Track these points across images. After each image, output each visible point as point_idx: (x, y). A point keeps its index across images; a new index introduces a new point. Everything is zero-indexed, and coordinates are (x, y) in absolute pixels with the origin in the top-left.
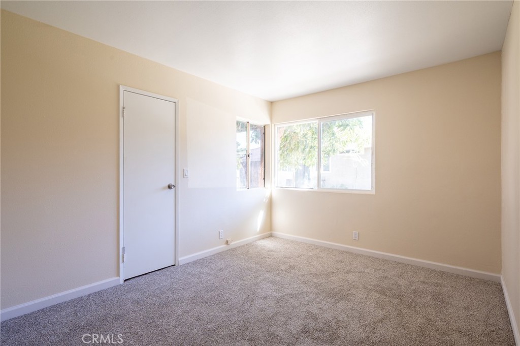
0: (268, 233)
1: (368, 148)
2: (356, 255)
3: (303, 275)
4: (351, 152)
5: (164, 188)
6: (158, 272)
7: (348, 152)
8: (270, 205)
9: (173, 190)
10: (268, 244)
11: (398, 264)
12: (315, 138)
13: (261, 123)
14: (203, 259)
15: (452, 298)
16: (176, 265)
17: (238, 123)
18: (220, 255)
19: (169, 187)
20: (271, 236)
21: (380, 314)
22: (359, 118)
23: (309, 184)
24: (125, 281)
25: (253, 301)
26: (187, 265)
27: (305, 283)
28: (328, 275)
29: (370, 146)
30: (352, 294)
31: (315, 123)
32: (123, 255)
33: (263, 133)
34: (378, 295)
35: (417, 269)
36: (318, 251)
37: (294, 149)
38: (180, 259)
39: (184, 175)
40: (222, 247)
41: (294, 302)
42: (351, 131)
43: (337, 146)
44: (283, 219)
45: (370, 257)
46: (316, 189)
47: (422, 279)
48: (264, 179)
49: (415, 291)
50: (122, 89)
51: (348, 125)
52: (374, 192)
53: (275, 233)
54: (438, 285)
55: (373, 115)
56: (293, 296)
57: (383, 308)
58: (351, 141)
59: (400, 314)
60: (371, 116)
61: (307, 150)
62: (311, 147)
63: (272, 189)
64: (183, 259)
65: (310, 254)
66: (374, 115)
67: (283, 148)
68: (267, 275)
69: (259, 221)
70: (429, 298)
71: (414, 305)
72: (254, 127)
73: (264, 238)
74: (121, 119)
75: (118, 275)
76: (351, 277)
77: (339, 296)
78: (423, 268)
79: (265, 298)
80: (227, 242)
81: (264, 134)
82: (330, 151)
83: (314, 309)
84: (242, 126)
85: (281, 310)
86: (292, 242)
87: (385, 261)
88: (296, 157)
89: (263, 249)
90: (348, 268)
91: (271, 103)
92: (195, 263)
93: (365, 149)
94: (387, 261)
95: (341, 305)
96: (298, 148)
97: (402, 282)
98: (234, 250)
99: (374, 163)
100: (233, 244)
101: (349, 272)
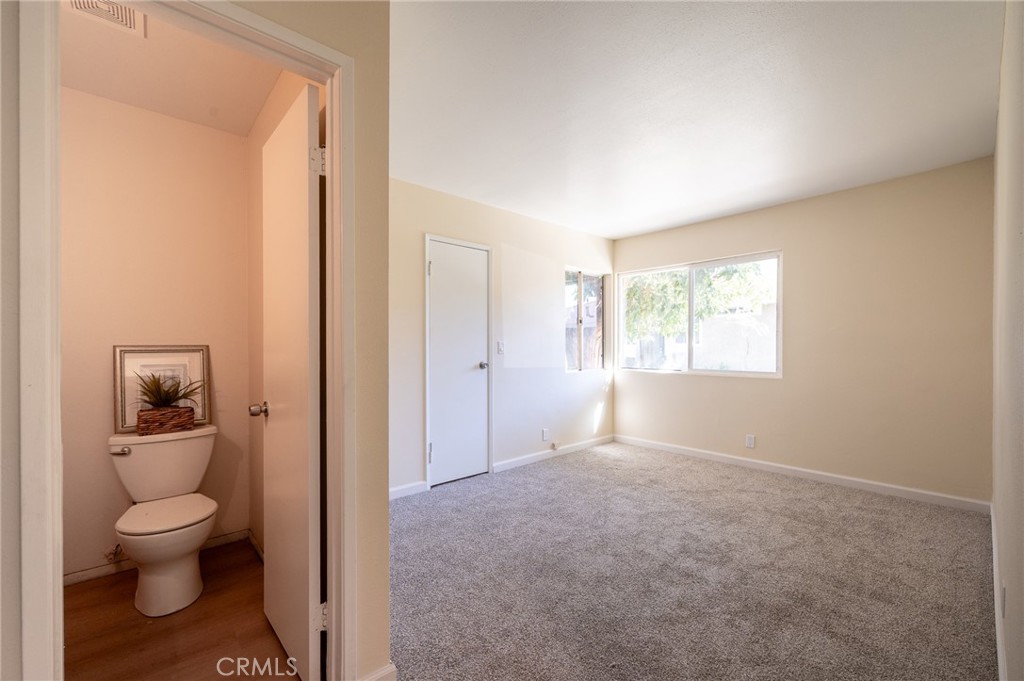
0: (610, 436)
1: (769, 305)
2: (752, 471)
3: (672, 492)
4: (738, 311)
5: (475, 368)
6: (469, 480)
7: (733, 310)
8: (612, 395)
9: (485, 370)
10: (611, 451)
11: (819, 484)
12: (680, 292)
13: (598, 273)
14: (524, 467)
15: (904, 528)
16: (490, 472)
17: (567, 273)
18: (545, 463)
19: (482, 366)
20: (613, 441)
21: (790, 540)
22: (758, 263)
23: (674, 362)
24: (432, 487)
25: (606, 517)
26: (503, 473)
27: (677, 501)
28: (708, 493)
29: (774, 301)
30: (747, 517)
31: (683, 270)
32: (430, 454)
33: (601, 286)
34: (787, 520)
35: (850, 492)
36: (690, 463)
37: (646, 309)
38: (494, 465)
39: (499, 351)
40: (547, 452)
41: (665, 521)
42: (742, 281)
43: (715, 302)
44: (632, 415)
45: (773, 474)
46: (685, 370)
47: (857, 504)
48: (603, 356)
49: (844, 518)
50: (428, 238)
51: (736, 271)
52: (780, 376)
53: (622, 437)
54: (882, 512)
55: (778, 257)
56: (661, 514)
57: (794, 535)
58: (739, 294)
59: (820, 542)
60: (776, 260)
61: (667, 311)
62: (674, 307)
63: (614, 371)
64: (498, 465)
65: (679, 466)
66: (781, 257)
67: (630, 309)
68: (620, 489)
69: (596, 417)
70: (866, 527)
71: (841, 533)
72: (588, 278)
73: (604, 443)
74: (427, 277)
75: (425, 479)
76: (744, 497)
77: (727, 517)
78: (860, 491)
79: (623, 515)
80: (553, 447)
81: (603, 288)
82: (702, 311)
83: (694, 530)
84: (573, 278)
85: (648, 528)
86: (648, 450)
87: (798, 479)
88: (650, 322)
89: (607, 458)
90: (739, 487)
91: (614, 243)
92: (514, 471)
93: (764, 306)
94: (802, 479)
95: (731, 528)
96: (653, 307)
97: (823, 506)
98: (564, 457)
99: (781, 330)
100: (562, 449)
101: (741, 491)
